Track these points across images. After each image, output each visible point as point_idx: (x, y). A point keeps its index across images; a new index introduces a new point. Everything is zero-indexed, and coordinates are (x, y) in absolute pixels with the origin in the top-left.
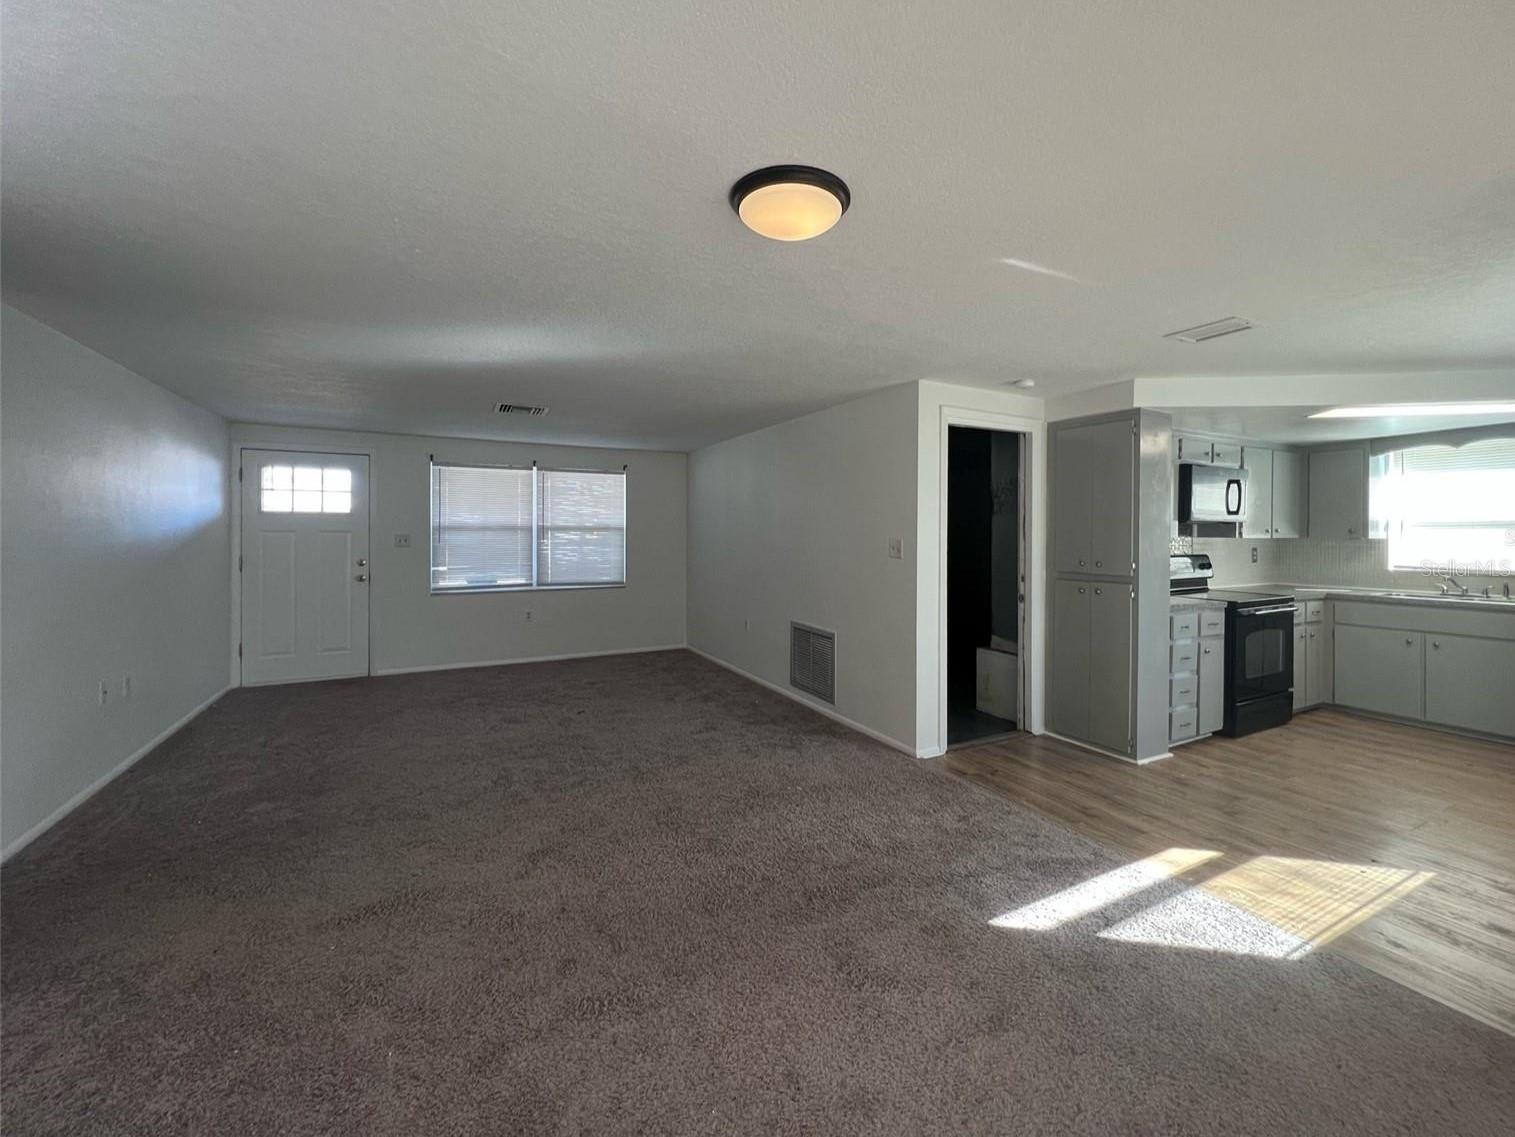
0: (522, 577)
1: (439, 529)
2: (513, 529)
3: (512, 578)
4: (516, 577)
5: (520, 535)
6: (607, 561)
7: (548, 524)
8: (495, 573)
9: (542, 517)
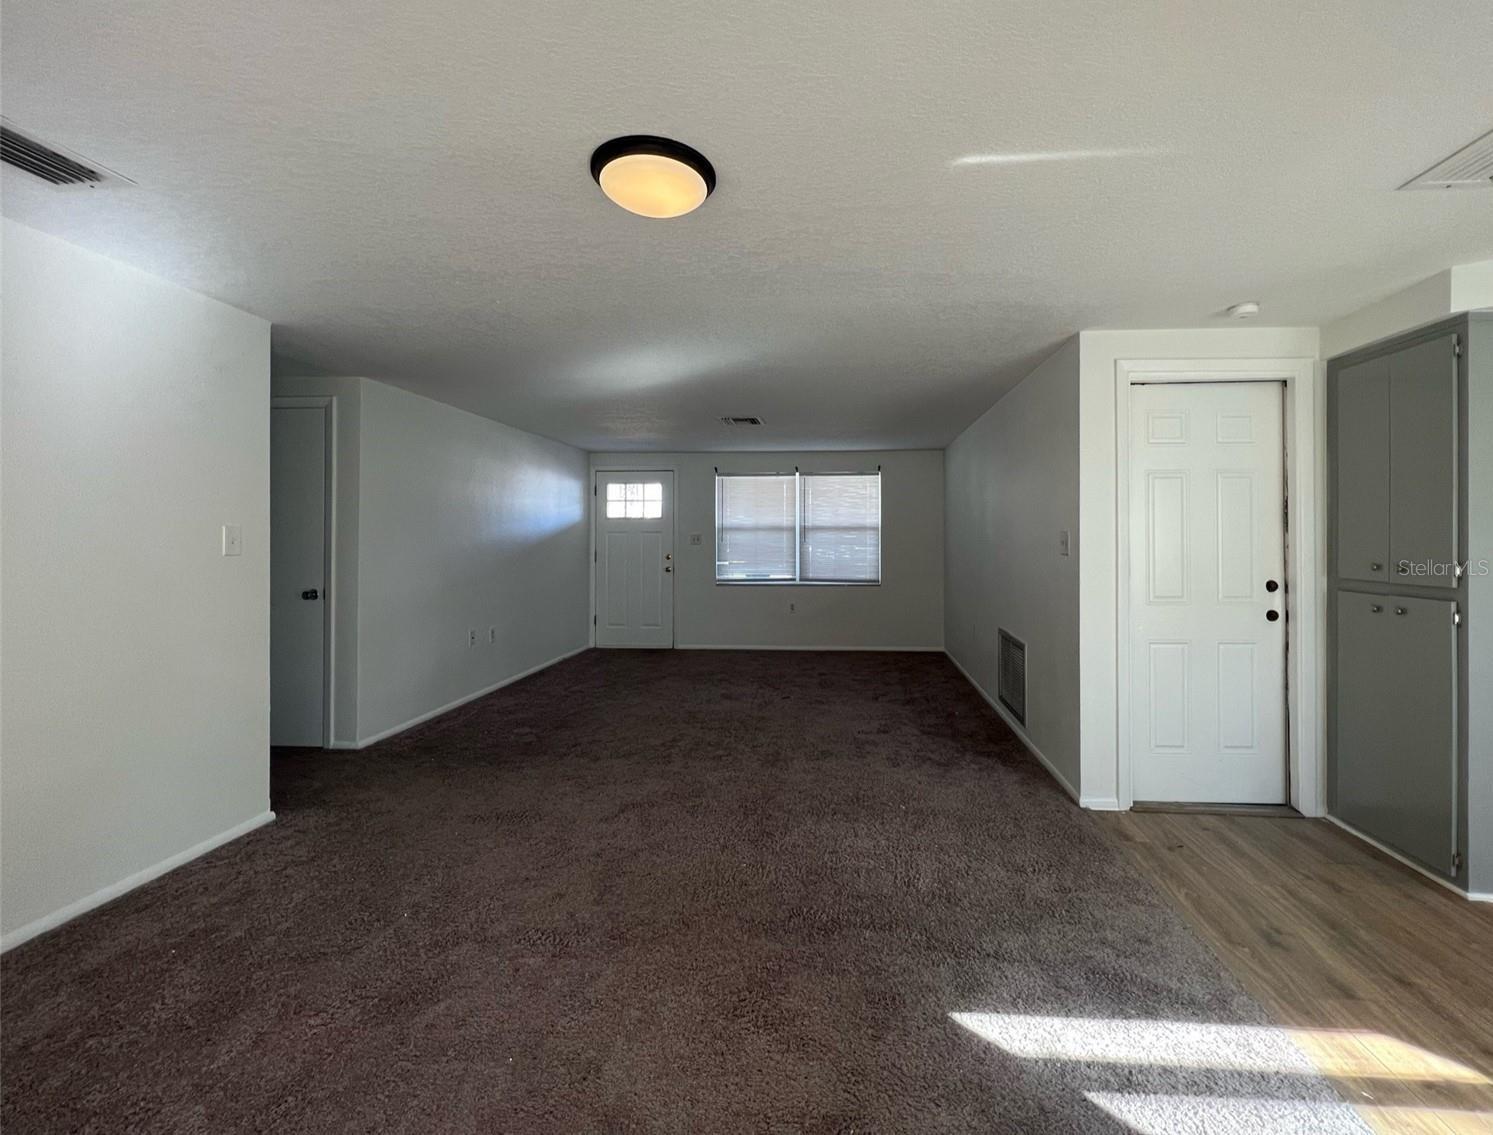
0: (788, 572)
1: (722, 529)
2: (779, 529)
3: (779, 573)
4: (783, 573)
5: (785, 536)
6: (862, 560)
7: (809, 523)
8: (767, 569)
9: (804, 518)
